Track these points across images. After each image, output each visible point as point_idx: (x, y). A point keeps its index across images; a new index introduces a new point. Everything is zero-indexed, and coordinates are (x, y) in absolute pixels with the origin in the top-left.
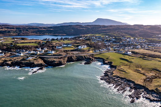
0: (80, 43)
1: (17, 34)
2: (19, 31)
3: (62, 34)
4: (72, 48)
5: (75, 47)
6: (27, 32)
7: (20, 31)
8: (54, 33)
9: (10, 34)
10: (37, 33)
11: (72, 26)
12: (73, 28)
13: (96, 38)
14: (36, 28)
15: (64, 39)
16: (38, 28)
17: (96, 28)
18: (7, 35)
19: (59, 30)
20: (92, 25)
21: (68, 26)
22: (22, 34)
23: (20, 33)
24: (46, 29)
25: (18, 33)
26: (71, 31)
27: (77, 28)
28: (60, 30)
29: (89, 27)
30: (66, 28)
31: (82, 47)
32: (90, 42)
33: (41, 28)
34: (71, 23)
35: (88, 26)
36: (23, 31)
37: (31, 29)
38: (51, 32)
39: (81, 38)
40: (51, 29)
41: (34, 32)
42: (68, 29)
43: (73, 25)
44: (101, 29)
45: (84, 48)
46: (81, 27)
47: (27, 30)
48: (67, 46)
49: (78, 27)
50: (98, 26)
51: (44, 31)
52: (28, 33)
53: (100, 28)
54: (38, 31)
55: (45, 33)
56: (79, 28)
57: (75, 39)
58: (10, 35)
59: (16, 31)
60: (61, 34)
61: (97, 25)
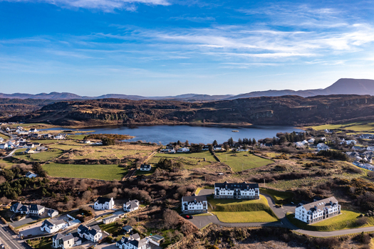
0: (302, 176)
1: (122, 121)
2: (127, 114)
3: (240, 124)
4: (261, 207)
5: (278, 204)
6: (148, 116)
7: (130, 114)
8: (216, 119)
9: (103, 121)
10: (173, 119)
11: (269, 98)
12: (273, 106)
13: (360, 141)
14: (173, 107)
15: (240, 143)
16: (178, 106)
17: (346, 105)
18: (94, 123)
19: (232, 112)
20: (332, 96)
21: (258, 99)
22: (133, 122)
23: (128, 120)
24: (198, 107)
25: (124, 119)
26: (266, 113)
27: (284, 106)
28: (236, 111)
29: (324, 102)
30: (252, 106)
31: (318, 214)
32: (351, 171)
33: (186, 105)
34: (270, 91)
35: (319, 99)
36: (138, 113)
37: (160, 108)
38: (210, 118)
39: (300, 144)
40: (212, 109)
41: (163, 117)
42: (259, 108)
43: (275, 98)
44: (363, 106)
45: (326, 214)
46: (296, 101)
47: (148, 112)
48: (234, 199)
49: (287, 102)
50: (354, 98)
51: (191, 113)
52: (148, 120)
53: (360, 103)
54: (176, 114)
55: (192, 118)
56: (292, 103)
57: (277, 146)
58: (102, 123)
59: (119, 114)
60: (235, 124)
61: (350, 95)
